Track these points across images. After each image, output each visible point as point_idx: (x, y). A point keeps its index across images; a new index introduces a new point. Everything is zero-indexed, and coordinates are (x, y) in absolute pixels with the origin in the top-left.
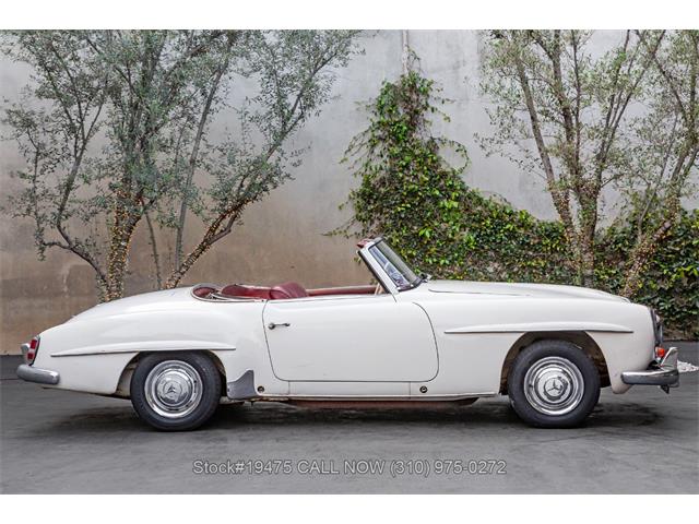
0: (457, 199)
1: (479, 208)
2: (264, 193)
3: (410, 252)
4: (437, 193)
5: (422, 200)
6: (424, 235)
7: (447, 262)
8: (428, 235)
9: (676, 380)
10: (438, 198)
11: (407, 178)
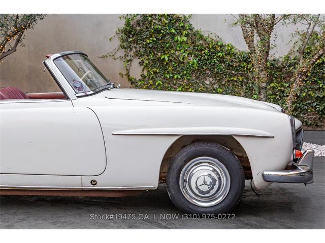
0: (187, 36)
1: (201, 42)
2: (34, 23)
3: (155, 70)
4: (173, 31)
5: (164, 36)
6: (164, 59)
7: (179, 77)
8: (166, 59)
10: (174, 35)
11: (154, 21)
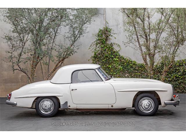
0: (118, 58)
1: (123, 60)
2: (70, 56)
3: (106, 71)
5: (109, 58)
6: (109, 67)
7: (115, 74)
9: (179, 104)
10: (113, 58)
11: (105, 53)
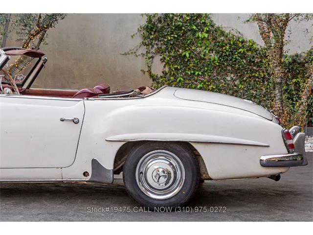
0: (208, 32)
1: (222, 38)
3: (176, 66)
4: (194, 27)
5: (185, 33)
6: (185, 55)
7: (200, 73)
8: (188, 55)
10: (195, 31)
11: (175, 18)
